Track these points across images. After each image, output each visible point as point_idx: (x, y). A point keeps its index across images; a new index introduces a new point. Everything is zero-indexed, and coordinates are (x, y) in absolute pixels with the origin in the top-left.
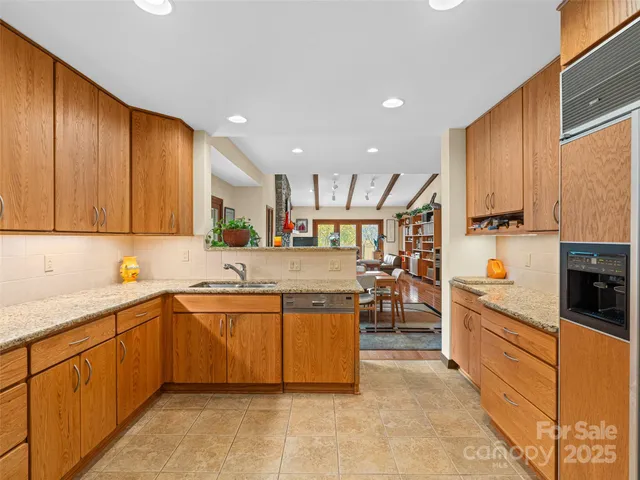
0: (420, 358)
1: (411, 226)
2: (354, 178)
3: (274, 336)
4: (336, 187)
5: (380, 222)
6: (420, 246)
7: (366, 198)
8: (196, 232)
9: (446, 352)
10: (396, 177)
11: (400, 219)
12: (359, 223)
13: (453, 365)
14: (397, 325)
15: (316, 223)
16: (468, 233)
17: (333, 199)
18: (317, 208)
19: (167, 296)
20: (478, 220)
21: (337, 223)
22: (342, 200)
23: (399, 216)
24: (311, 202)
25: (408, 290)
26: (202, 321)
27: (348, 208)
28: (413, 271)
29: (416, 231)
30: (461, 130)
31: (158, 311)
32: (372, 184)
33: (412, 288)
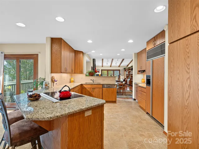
0: (128, 99)
1: (128, 71)
2: (113, 59)
3: (101, 93)
4: (108, 61)
5: (119, 70)
6: (130, 77)
7: (116, 64)
8: (84, 73)
9: (133, 98)
10: (123, 60)
11: (125, 70)
12: (114, 70)
13: (135, 100)
14: (124, 94)
15: (102, 70)
16: (138, 74)
17: (107, 65)
18: (102, 66)
19: (82, 85)
20: (139, 71)
21: (108, 70)
22: (109, 64)
23: (125, 69)
24: (101, 65)
25: (127, 88)
26: (88, 89)
27: (111, 66)
28: (128, 83)
29: (129, 73)
30: (136, 53)
31: (80, 87)
32: (118, 60)
33: (128, 87)
